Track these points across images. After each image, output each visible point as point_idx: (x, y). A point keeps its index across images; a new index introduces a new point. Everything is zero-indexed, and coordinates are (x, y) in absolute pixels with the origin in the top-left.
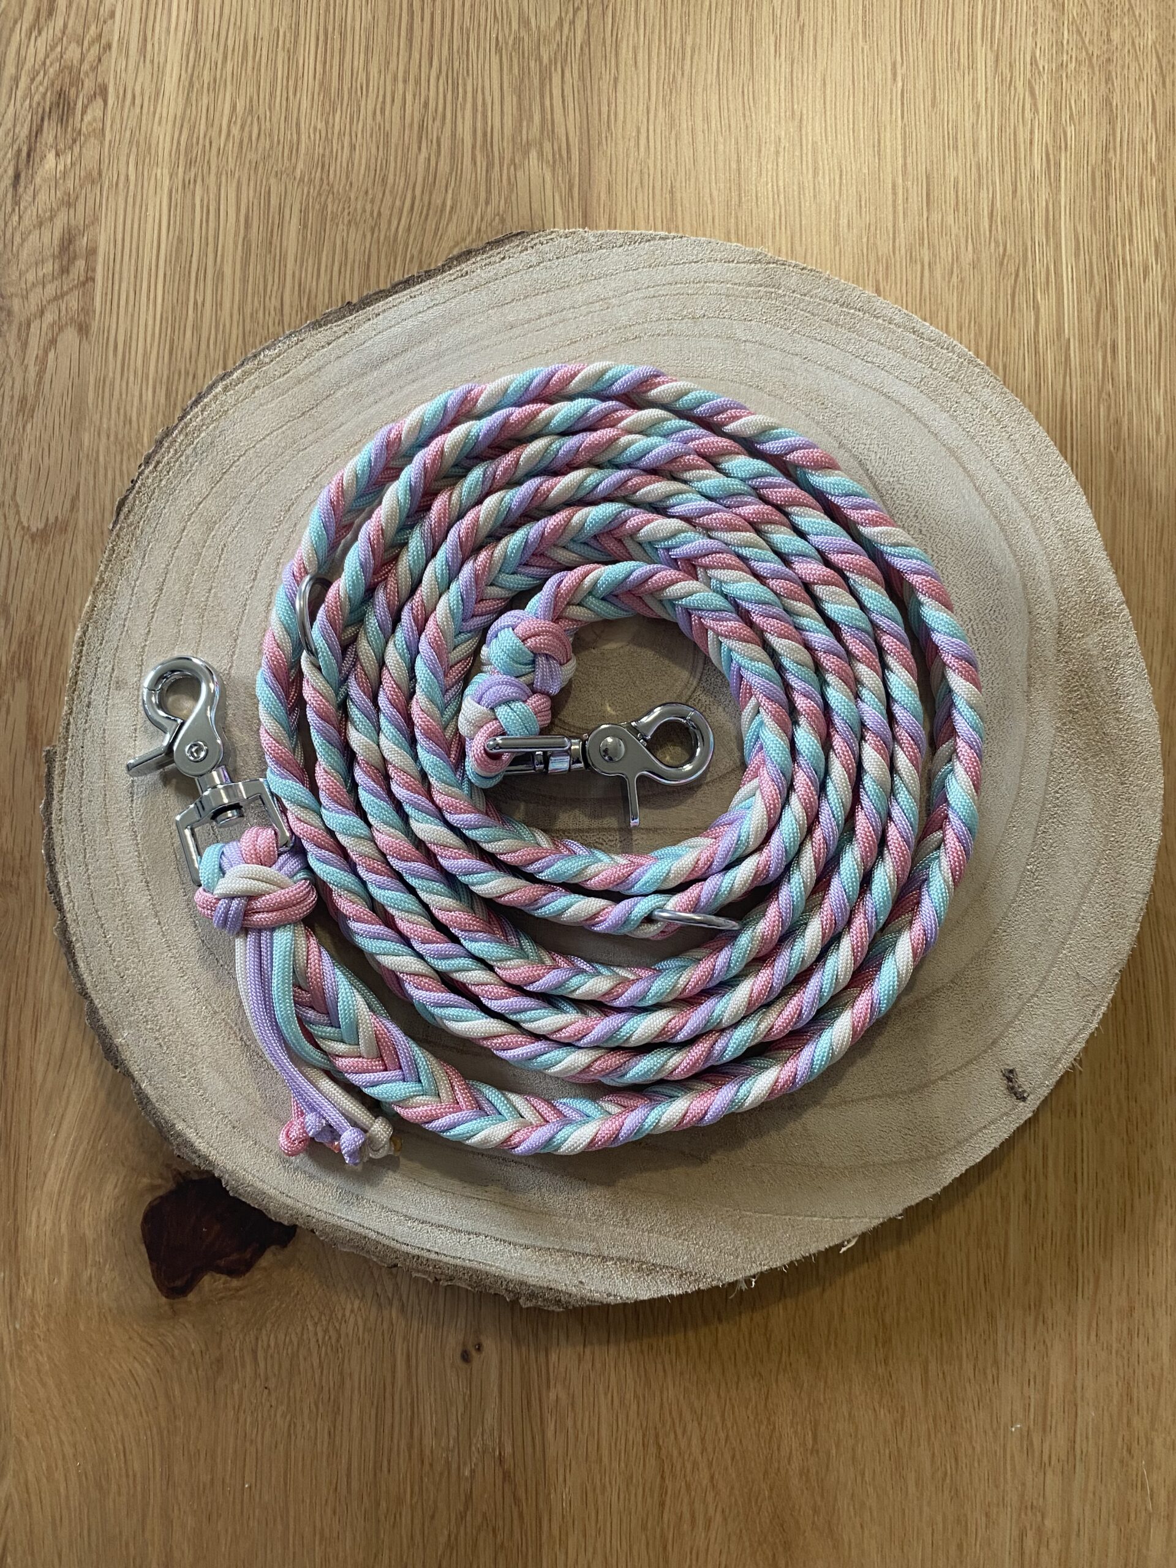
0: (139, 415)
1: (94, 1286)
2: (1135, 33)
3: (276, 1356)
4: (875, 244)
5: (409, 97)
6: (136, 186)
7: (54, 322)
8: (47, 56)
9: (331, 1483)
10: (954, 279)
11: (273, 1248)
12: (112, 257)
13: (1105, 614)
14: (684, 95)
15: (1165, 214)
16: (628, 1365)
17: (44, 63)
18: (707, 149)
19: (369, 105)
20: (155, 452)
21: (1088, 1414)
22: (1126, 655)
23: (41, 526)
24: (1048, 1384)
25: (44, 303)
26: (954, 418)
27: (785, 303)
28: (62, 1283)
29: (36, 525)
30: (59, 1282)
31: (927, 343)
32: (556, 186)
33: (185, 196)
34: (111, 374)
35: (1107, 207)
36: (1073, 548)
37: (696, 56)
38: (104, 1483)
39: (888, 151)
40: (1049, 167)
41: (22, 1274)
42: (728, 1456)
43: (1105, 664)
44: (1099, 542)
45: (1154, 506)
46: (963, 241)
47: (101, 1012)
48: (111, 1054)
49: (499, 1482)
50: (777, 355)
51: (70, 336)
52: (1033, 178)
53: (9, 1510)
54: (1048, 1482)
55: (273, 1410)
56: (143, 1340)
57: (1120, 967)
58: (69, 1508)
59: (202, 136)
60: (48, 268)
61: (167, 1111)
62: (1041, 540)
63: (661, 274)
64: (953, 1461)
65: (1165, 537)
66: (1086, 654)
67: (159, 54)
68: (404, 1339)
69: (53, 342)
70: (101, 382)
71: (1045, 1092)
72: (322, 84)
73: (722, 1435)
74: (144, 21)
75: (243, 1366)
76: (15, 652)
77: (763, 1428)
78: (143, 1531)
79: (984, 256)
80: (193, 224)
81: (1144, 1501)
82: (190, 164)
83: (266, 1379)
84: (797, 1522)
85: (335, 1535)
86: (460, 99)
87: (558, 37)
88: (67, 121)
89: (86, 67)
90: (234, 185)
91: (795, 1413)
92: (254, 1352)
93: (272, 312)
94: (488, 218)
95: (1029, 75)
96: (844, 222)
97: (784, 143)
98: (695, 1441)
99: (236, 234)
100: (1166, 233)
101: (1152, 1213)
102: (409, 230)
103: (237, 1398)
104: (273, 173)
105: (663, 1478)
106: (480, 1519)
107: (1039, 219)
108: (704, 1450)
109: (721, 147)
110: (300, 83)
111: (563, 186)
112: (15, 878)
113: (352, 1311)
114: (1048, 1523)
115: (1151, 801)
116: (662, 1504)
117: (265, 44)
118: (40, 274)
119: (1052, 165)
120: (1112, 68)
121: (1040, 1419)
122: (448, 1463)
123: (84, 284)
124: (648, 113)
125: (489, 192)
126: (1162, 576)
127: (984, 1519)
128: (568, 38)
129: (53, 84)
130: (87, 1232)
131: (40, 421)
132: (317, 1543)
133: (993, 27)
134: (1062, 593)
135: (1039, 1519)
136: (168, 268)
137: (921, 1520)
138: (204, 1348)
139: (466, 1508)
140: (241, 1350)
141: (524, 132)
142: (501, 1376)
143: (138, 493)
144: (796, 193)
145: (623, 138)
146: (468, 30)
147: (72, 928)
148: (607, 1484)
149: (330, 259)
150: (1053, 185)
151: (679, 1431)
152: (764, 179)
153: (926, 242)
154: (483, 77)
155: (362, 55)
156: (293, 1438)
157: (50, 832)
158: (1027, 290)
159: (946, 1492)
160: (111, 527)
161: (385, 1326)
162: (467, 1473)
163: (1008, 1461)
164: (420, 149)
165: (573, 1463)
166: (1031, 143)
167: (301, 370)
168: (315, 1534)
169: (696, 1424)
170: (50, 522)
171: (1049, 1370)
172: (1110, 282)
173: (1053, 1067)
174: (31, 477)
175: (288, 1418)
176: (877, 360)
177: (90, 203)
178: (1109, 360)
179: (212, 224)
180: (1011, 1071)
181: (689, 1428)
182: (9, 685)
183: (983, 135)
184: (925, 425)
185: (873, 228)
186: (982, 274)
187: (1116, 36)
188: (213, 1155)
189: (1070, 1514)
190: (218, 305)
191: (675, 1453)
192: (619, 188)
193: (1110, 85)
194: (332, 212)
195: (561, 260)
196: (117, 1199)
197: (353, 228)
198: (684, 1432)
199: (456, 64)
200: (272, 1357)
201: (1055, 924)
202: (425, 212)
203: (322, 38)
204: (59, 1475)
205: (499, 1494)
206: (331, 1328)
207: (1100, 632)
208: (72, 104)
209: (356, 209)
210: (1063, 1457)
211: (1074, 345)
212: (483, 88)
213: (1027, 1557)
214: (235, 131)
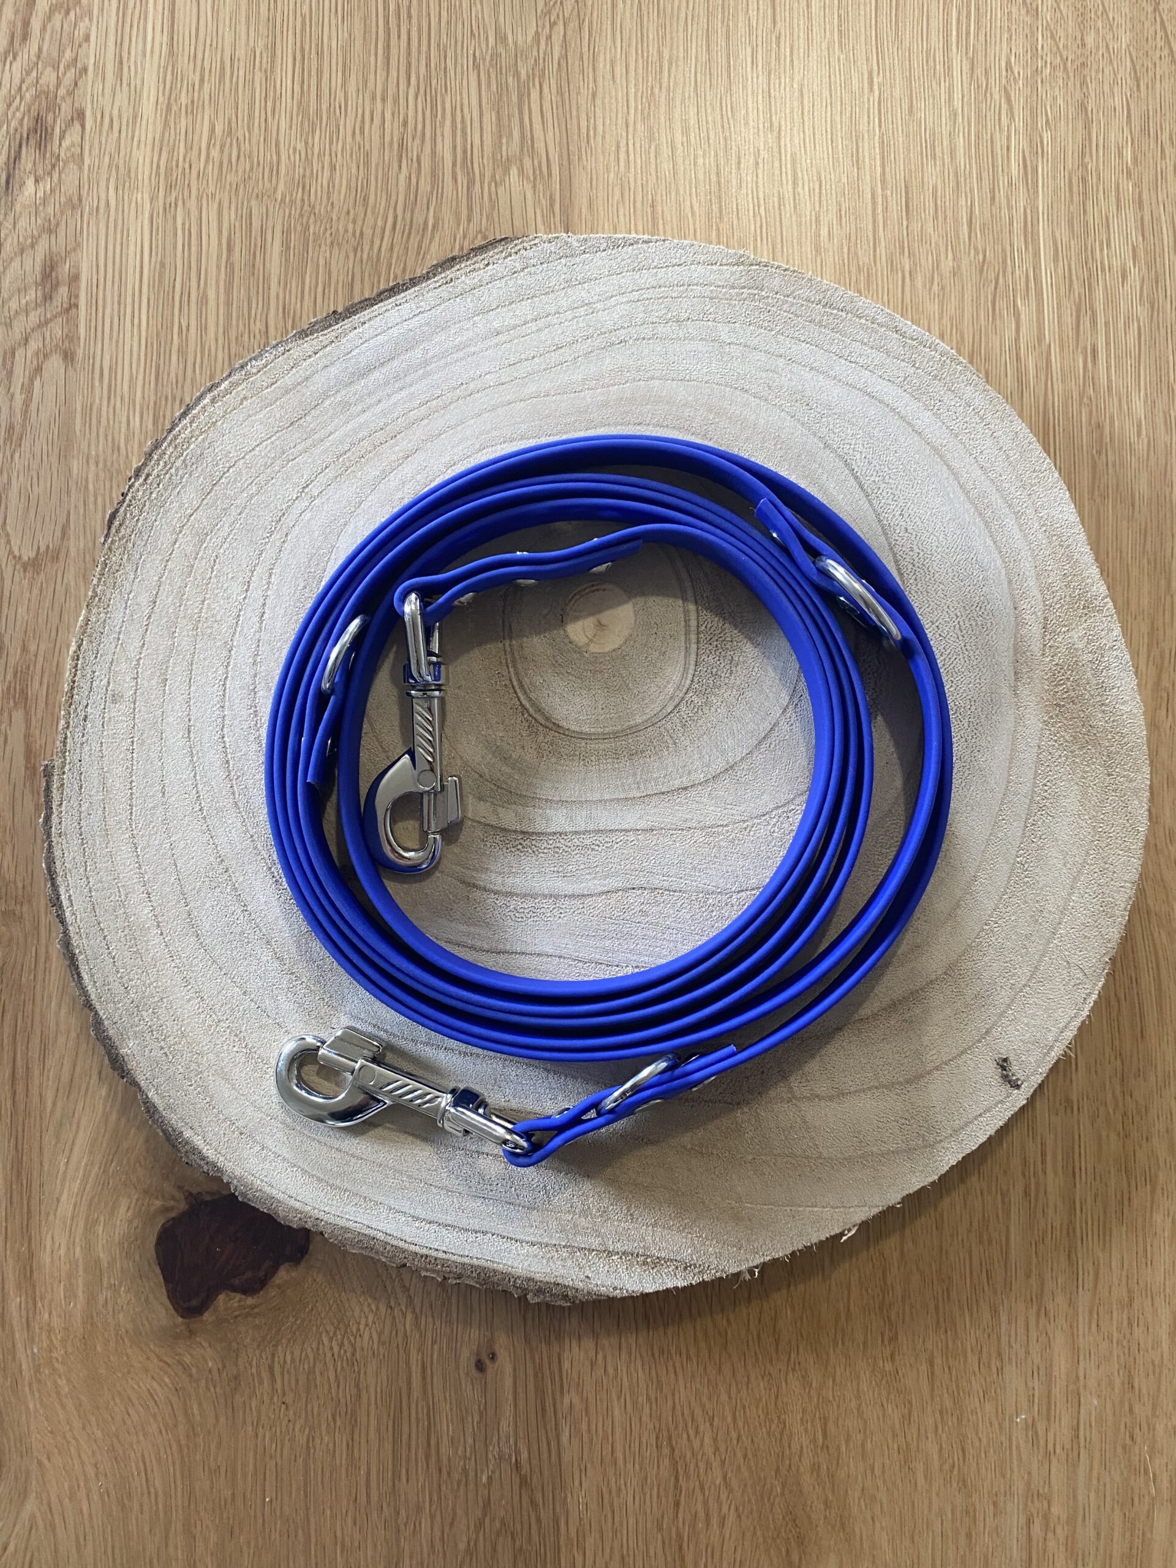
0: (127, 441)
1: (110, 1309)
2: (1109, 37)
3: (292, 1371)
4: (856, 253)
5: (388, 116)
6: (117, 209)
7: (39, 351)
8: (23, 81)
9: (350, 1495)
10: (935, 287)
11: (286, 1264)
12: (95, 281)
13: (1090, 607)
14: (662, 109)
15: (1142, 218)
16: (640, 1370)
17: (20, 89)
18: (687, 162)
19: (348, 125)
20: (145, 465)
21: (1091, 1403)
22: (1111, 648)
23: (32, 555)
24: (1051, 1374)
25: (28, 330)
26: (937, 416)
27: (768, 304)
28: (78, 1306)
29: (28, 554)
30: (75, 1305)
31: (910, 341)
32: (537, 202)
33: (166, 220)
34: (97, 401)
35: (1085, 211)
36: (1057, 543)
37: (673, 69)
38: (126, 1501)
39: (867, 160)
40: (1026, 173)
41: (38, 1299)
42: (739, 1455)
43: (1090, 657)
44: (1083, 537)
45: (1137, 508)
46: (943, 249)
47: (106, 1023)
48: (118, 1065)
49: (516, 1487)
50: (762, 356)
51: (55, 363)
52: (1010, 184)
53: (33, 1531)
54: (1053, 1470)
55: (291, 1425)
56: (161, 1360)
57: (1110, 956)
58: (92, 1527)
59: (181, 159)
60: (32, 295)
61: (174, 1119)
62: (1025, 536)
63: (645, 278)
64: (960, 1452)
65: (1149, 539)
66: (1072, 649)
67: (135, 76)
68: (419, 1351)
69: (39, 370)
70: (87, 410)
71: (1039, 1079)
72: (300, 103)
73: (734, 1435)
74: (119, 44)
75: (261, 1383)
76: (10, 682)
77: (773, 1426)
78: (166, 1546)
79: (965, 262)
80: (175, 247)
81: (1147, 1485)
82: (170, 188)
83: (284, 1394)
84: (809, 1517)
85: (356, 1544)
86: (439, 116)
87: (535, 53)
88: (45, 147)
89: (62, 92)
90: (216, 206)
91: (804, 1411)
92: (271, 1368)
93: (258, 336)
94: (471, 235)
95: (1004, 81)
96: (824, 232)
97: (764, 154)
98: (707, 1440)
99: (219, 257)
100: (1143, 236)
101: (1149, 1205)
102: (392, 249)
103: (255, 1414)
104: (254, 195)
105: (677, 1479)
106: (497, 1524)
107: (1018, 226)
108: (717, 1449)
109: (700, 161)
110: (278, 103)
111: (544, 202)
112: (18, 906)
113: (367, 1325)
114: (1055, 1510)
115: (1136, 792)
116: (677, 1504)
117: (242, 64)
118: (23, 302)
119: (1029, 172)
120: (1086, 71)
121: (1045, 1407)
122: (465, 1471)
123: (68, 310)
124: (627, 126)
125: (470, 209)
126: (1146, 578)
127: (991, 1507)
128: (545, 54)
129: (29, 111)
130: (101, 1255)
131: (28, 450)
132: (338, 1551)
133: (968, 33)
134: (1046, 588)
135: (1046, 1504)
136: (151, 294)
137: (930, 1510)
138: (220, 1366)
139: (485, 1515)
140: (258, 1366)
141: (504, 148)
142: (515, 1382)
143: (129, 506)
144: (776, 204)
145: (603, 152)
146: (445, 47)
147: (75, 940)
148: (623, 1487)
149: (314, 280)
150: (1031, 192)
151: (692, 1433)
152: (744, 191)
153: (906, 250)
154: (461, 94)
155: (340, 74)
156: (312, 1451)
157: (50, 846)
158: (1008, 297)
159: (955, 1485)
160: (102, 540)
161: (400, 1338)
162: (484, 1479)
163: (1014, 1452)
164: (400, 167)
165: (589, 1466)
166: (1008, 149)
167: (288, 380)
168: (336, 1544)
169: (708, 1424)
170: (41, 550)
171: (1052, 1361)
172: (1089, 285)
173: (1046, 1054)
174: (21, 506)
175: (307, 1432)
176: (860, 360)
177: (71, 228)
178: (1090, 365)
179: (194, 249)
180: (1005, 1060)
181: (702, 1428)
182: (6, 714)
183: (960, 142)
184: (909, 423)
185: (853, 239)
186: (962, 281)
187: (1090, 40)
188: (221, 1162)
189: (1075, 1497)
190: (203, 328)
191: (689, 1454)
192: (600, 202)
193: (1085, 90)
194: (314, 233)
195: (545, 265)
196: (130, 1222)
197: (336, 251)
198: (697, 1433)
199: (434, 82)
200: (288, 1372)
201: (1045, 914)
202: (407, 232)
203: (298, 57)
204: (82, 1494)
205: (516, 1499)
206: (346, 1342)
207: (1085, 625)
208: (49, 129)
209: (338, 230)
210: (1068, 1446)
211: (1055, 350)
212: (462, 105)
213: (1034, 1543)
214: (215, 153)
